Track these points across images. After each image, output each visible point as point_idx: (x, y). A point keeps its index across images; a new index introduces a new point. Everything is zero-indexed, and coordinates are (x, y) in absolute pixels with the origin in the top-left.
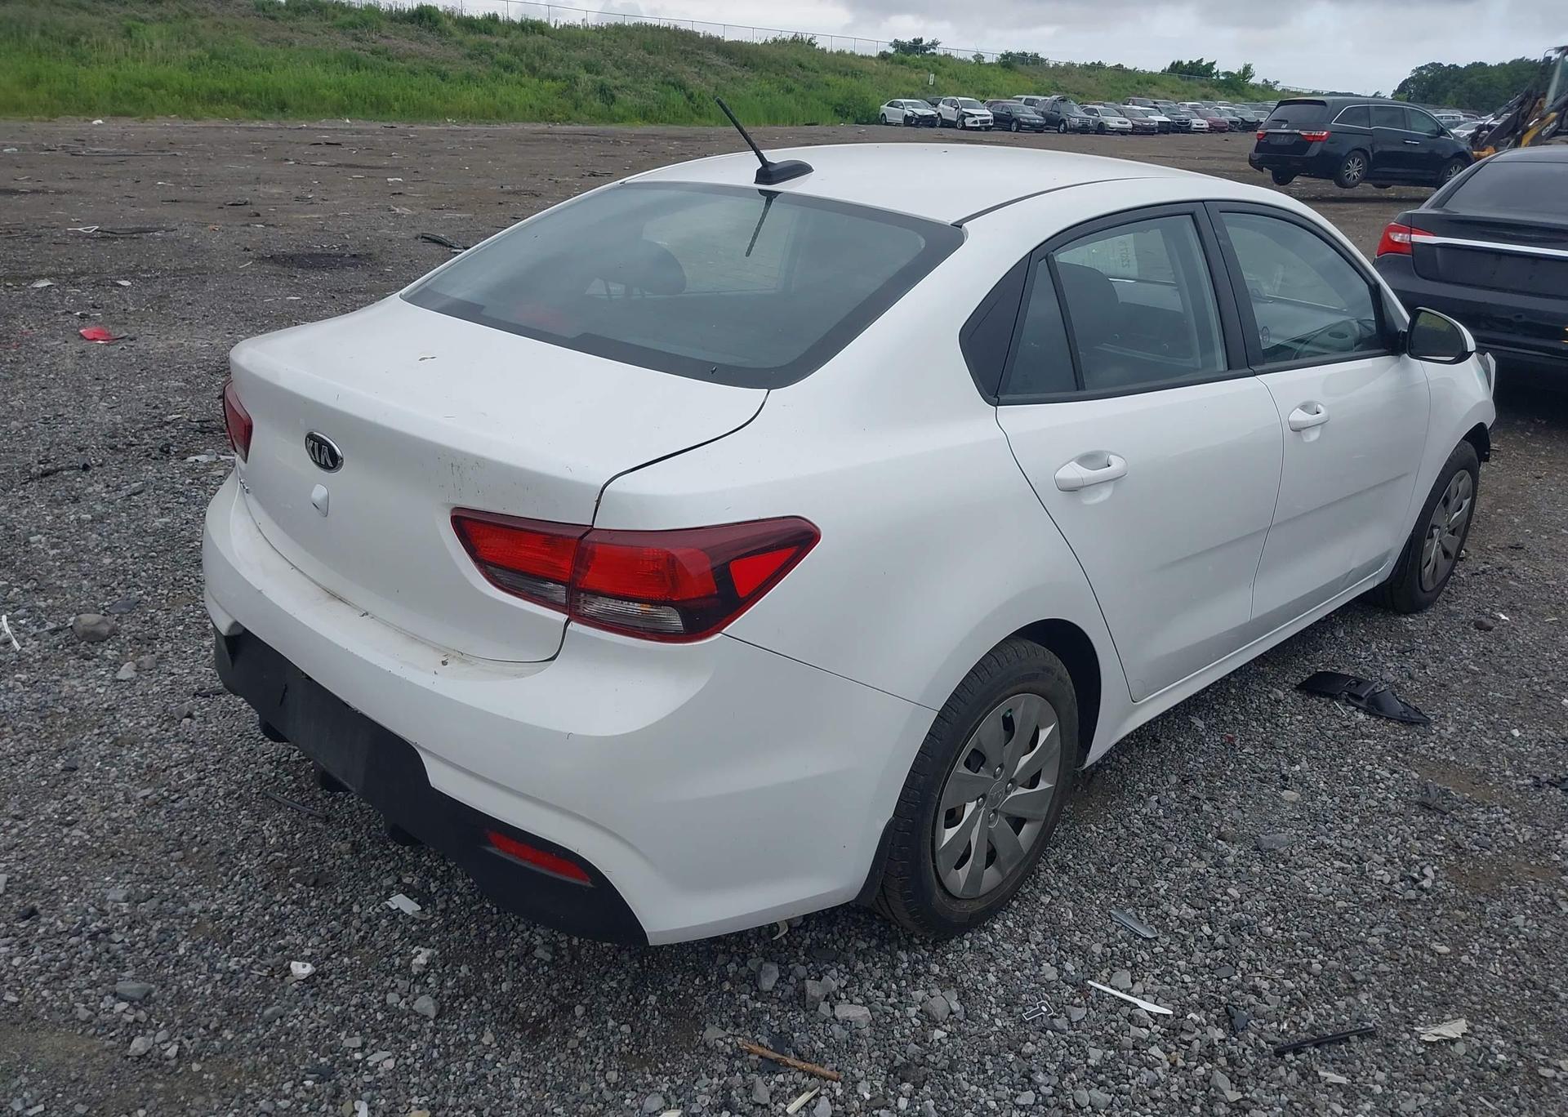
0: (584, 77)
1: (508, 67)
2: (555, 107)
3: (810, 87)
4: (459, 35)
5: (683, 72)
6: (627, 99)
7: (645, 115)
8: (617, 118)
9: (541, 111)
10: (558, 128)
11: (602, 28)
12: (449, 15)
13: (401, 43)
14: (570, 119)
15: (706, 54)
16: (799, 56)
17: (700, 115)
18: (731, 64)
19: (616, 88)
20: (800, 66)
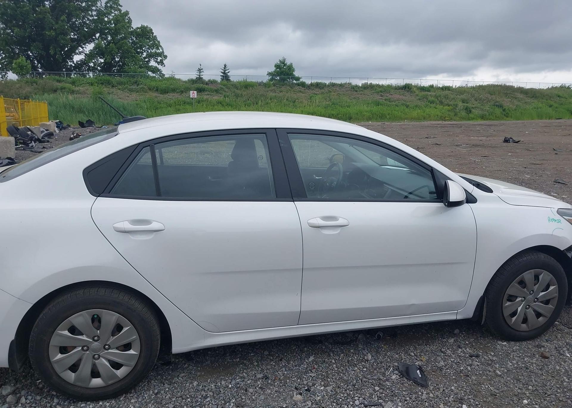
0: (460, 104)
1: (432, 102)
2: (447, 115)
3: (562, 104)
4: (417, 92)
5: (503, 101)
6: (476, 112)
7: (483, 117)
8: (470, 119)
9: (441, 117)
10: (447, 122)
11: (473, 87)
12: (416, 86)
13: (396, 96)
14: (452, 119)
15: (516, 94)
16: (559, 93)
17: (507, 117)
18: (526, 97)
19: (473, 108)
20: (559, 96)
